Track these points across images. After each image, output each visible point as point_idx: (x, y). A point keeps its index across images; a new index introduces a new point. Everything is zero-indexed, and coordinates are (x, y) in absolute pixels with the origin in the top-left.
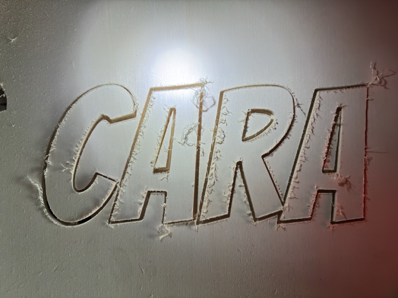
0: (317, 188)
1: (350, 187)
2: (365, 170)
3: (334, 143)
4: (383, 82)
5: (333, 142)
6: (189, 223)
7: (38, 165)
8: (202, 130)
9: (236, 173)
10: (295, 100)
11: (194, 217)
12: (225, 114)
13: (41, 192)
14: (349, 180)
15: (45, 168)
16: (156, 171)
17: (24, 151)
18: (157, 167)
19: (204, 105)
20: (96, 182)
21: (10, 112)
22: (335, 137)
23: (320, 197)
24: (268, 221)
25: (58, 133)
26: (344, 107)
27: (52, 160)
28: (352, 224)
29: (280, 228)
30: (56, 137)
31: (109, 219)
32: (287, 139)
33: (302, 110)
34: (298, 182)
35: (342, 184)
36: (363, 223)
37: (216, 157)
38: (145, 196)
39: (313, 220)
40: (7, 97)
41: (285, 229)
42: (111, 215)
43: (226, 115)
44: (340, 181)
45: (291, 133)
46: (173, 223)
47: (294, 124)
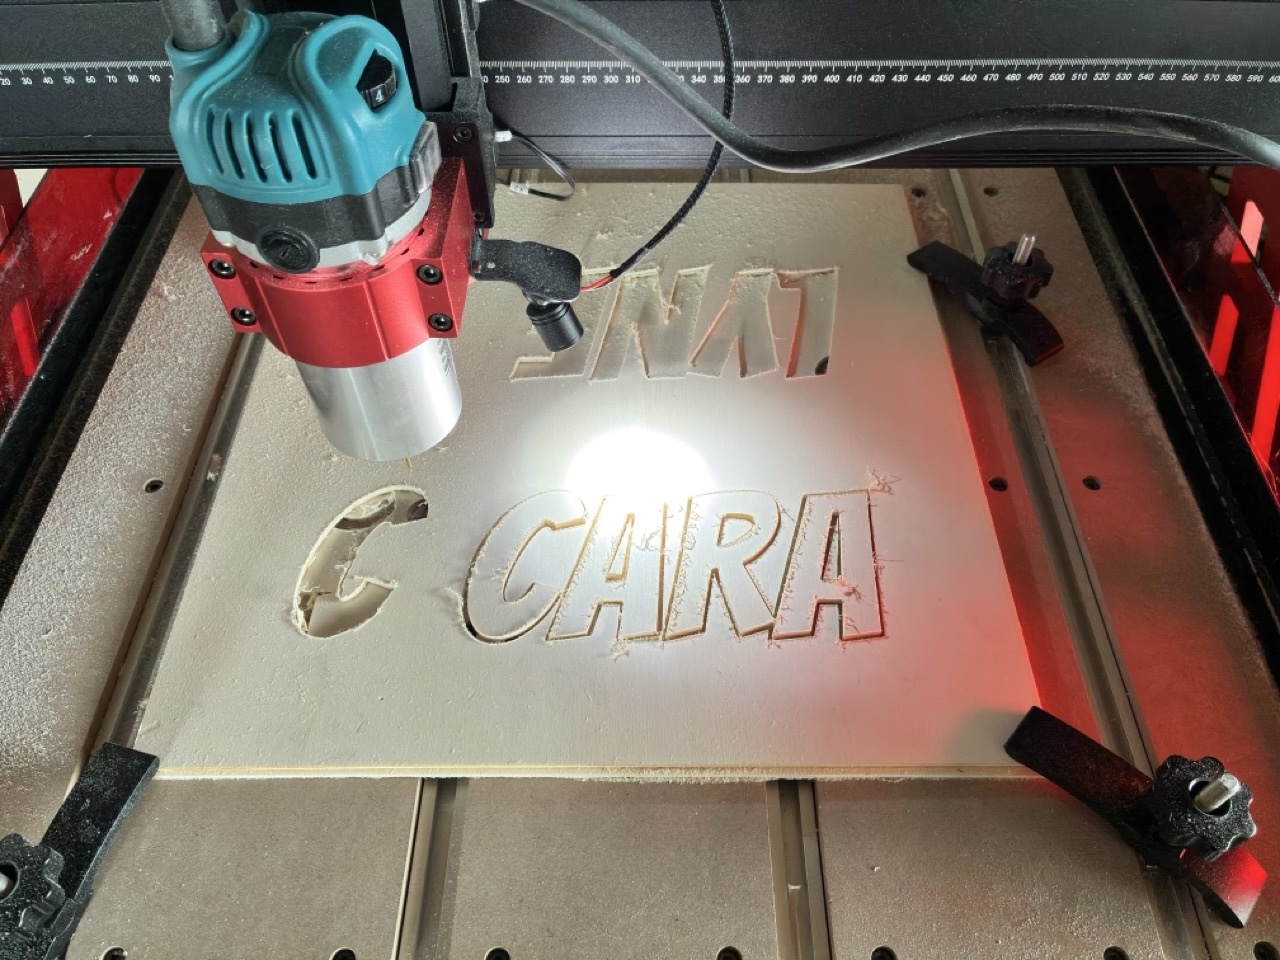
0: (816, 597)
1: (859, 597)
2: (877, 578)
3: (834, 552)
4: (886, 488)
5: (832, 549)
6: (652, 638)
7: (462, 575)
8: (667, 537)
9: (711, 583)
10: (779, 506)
11: (659, 628)
12: (695, 518)
13: (460, 603)
14: (857, 589)
15: (469, 577)
16: (610, 579)
17: (444, 561)
18: (611, 572)
19: (669, 511)
20: (533, 591)
21: (431, 520)
22: (835, 544)
24: (757, 636)
25: (489, 540)
26: (841, 512)
27: (479, 568)
28: (867, 641)
29: (773, 645)
30: (486, 544)
31: (547, 636)
32: (774, 545)
33: (789, 516)
34: (791, 592)
35: (848, 594)
36: (882, 640)
38: (596, 606)
39: (815, 636)
40: (430, 505)
41: (779, 646)
42: (550, 631)
44: (846, 590)
45: (777, 538)
46: (631, 639)
47: (781, 530)
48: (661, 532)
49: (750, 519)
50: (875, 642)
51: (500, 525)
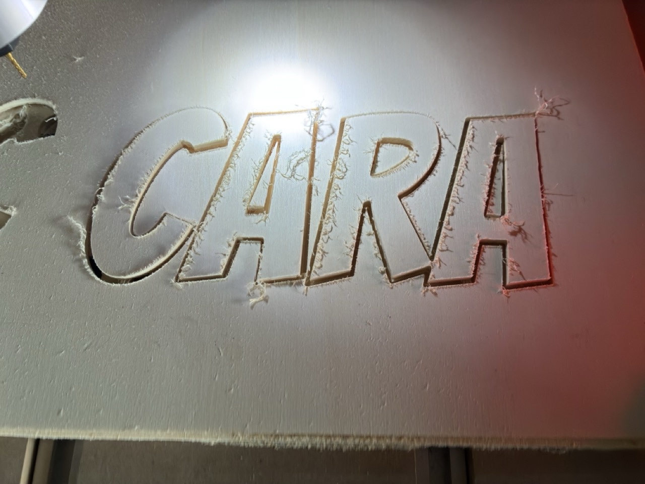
0: (479, 237)
1: (525, 237)
2: (545, 216)
5: (496, 181)
6: (294, 282)
7: (86, 202)
8: (316, 164)
9: (362, 218)
10: (440, 129)
11: (303, 269)
12: (347, 143)
13: (83, 236)
14: (523, 227)
15: (95, 205)
16: (251, 212)
17: (69, 185)
18: (252, 204)
19: (319, 134)
20: (163, 224)
21: (59, 137)
22: (499, 175)
23: (484, 252)
24: (411, 282)
25: (119, 162)
26: (506, 138)
27: (106, 195)
28: (534, 289)
29: (429, 292)
30: (116, 167)
32: (432, 175)
33: (450, 142)
34: (451, 230)
35: (514, 234)
36: (550, 288)
37: (334, 195)
38: (233, 244)
39: (477, 282)
40: (59, 121)
41: (435, 294)
42: (180, 271)
43: (349, 144)
44: (510, 228)
45: (437, 168)
46: (271, 282)
47: (442, 158)
48: (309, 158)
49: (407, 145)
50: (542, 290)
51: (133, 145)
